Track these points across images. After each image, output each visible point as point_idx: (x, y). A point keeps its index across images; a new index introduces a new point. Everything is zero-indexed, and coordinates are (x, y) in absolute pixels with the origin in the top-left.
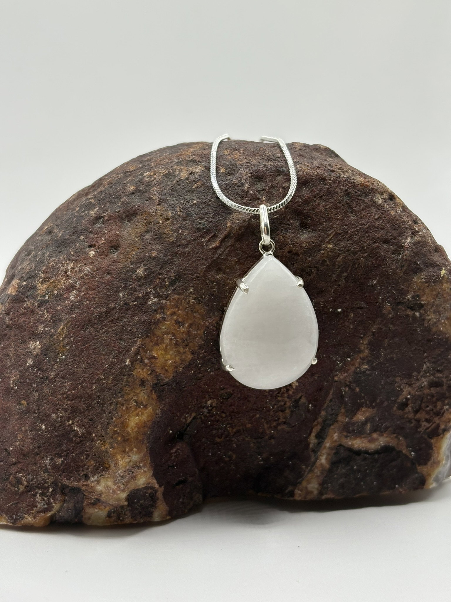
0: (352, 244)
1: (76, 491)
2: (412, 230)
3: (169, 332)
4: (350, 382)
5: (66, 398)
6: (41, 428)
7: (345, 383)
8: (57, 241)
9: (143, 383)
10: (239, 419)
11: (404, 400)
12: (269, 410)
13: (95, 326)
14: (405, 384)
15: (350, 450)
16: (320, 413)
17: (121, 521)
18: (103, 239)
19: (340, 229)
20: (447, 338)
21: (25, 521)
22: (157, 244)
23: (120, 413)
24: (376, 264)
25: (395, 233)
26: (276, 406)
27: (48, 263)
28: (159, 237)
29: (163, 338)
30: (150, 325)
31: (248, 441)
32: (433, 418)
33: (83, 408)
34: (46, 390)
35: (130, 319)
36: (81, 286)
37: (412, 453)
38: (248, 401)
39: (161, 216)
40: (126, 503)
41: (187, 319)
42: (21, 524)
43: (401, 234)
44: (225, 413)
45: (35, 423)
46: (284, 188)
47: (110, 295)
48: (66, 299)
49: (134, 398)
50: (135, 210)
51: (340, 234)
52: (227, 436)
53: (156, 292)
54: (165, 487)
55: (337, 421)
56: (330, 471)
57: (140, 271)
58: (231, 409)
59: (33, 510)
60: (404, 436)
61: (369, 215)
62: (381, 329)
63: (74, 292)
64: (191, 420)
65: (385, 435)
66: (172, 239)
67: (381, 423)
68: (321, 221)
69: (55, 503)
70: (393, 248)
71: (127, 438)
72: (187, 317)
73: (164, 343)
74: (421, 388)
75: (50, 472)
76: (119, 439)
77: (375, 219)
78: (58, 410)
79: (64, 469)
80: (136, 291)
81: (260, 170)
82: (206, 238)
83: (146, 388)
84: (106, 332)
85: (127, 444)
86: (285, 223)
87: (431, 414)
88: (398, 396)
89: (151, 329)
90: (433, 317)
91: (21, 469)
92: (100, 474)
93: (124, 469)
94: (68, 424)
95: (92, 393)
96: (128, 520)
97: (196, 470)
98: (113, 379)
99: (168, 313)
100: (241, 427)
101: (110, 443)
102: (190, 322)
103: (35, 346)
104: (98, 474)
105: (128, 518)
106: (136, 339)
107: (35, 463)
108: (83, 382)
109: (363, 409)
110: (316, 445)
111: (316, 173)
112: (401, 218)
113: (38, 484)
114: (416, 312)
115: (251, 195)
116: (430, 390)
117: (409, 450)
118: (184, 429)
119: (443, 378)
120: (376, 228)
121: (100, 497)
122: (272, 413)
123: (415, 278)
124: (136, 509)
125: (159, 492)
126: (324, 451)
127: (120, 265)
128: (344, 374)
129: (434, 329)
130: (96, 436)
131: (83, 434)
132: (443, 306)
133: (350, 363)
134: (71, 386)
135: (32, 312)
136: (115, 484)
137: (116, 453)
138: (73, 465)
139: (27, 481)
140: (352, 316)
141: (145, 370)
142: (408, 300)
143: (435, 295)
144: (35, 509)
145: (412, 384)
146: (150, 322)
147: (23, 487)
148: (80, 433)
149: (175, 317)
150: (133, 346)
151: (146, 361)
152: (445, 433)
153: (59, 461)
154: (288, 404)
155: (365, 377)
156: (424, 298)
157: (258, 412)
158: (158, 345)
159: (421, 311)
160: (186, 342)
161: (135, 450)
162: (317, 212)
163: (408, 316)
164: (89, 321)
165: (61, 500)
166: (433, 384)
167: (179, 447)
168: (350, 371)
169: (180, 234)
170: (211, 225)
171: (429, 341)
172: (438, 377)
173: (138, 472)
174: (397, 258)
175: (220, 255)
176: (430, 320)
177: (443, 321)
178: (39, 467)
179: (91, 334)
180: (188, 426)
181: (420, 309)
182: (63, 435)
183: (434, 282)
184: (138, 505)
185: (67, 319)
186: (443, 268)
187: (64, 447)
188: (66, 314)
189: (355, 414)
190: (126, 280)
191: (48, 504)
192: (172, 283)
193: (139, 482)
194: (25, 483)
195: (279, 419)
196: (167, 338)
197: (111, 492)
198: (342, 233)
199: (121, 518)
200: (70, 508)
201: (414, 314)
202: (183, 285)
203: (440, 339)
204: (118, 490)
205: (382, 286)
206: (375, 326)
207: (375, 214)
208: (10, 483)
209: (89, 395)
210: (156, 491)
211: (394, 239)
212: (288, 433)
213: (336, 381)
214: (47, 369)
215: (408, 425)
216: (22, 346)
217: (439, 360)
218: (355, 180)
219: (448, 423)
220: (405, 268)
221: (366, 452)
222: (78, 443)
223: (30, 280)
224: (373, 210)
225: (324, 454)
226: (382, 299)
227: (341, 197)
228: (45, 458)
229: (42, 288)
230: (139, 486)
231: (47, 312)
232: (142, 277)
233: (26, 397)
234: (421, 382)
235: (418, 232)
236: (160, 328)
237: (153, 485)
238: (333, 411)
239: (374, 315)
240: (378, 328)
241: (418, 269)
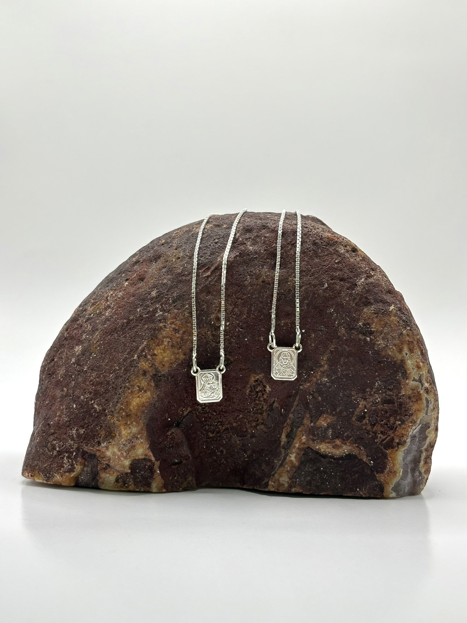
0: (314, 279)
1: (93, 456)
2: (368, 274)
3: (168, 336)
4: (313, 391)
5: (92, 384)
6: (73, 406)
7: (310, 392)
8: (108, 279)
9: (145, 373)
10: (226, 418)
11: (363, 414)
12: (250, 412)
13: (118, 333)
14: (361, 398)
15: (317, 453)
16: (289, 416)
17: (126, 487)
18: (136, 274)
19: (305, 268)
20: (395, 362)
21: (55, 479)
22: (169, 275)
23: (126, 395)
24: (333, 295)
25: (351, 275)
26: (255, 409)
27: (98, 293)
28: (170, 271)
29: (163, 341)
30: (154, 331)
31: (234, 438)
32: (388, 432)
33: (102, 391)
34: (80, 379)
35: (142, 327)
36: (114, 306)
37: (372, 462)
38: (234, 403)
39: (175, 256)
40: (129, 471)
41: (182, 327)
42: (53, 482)
43: (358, 275)
44: (216, 412)
45: (70, 403)
46: (265, 237)
47: (131, 311)
48: (103, 315)
49: (137, 384)
50: (161, 254)
51: (304, 271)
52: (218, 433)
53: (162, 307)
54: (160, 462)
55: (304, 424)
56: (299, 468)
57: (154, 294)
58: (220, 409)
59: (61, 470)
60: (363, 446)
61: (330, 259)
62: (338, 348)
63: (109, 310)
64: (187, 414)
65: (347, 443)
66: (179, 271)
67: (342, 431)
68: (291, 261)
69: (77, 465)
70: (348, 285)
71: (129, 413)
72: (181, 326)
73: (163, 345)
74: (375, 404)
75: (75, 441)
76: (124, 414)
77: (335, 263)
78: (85, 393)
79: (85, 437)
80: (148, 307)
81: (250, 225)
82: (201, 270)
83: (147, 377)
84: (125, 337)
85: (129, 418)
86: (262, 261)
87: (386, 428)
88: (355, 409)
89: (155, 333)
90: (382, 342)
91: (57, 438)
92: (108, 441)
93: (126, 439)
94: (91, 403)
95: (109, 380)
96: (131, 488)
97: (190, 455)
98: (124, 370)
99: (169, 322)
100: (229, 425)
101: (117, 417)
102: (184, 330)
103: (78, 349)
104: (107, 441)
105: (131, 485)
106: (143, 341)
107: (66, 433)
108: (104, 372)
109: (325, 416)
110: (286, 443)
111: (292, 228)
112: (359, 264)
113: (66, 450)
114: (367, 337)
115: (240, 242)
116: (384, 406)
117: (370, 459)
118: (181, 420)
119: (393, 396)
120: (336, 270)
121: (109, 462)
122: (252, 414)
123: (366, 309)
124: (138, 477)
125: (156, 466)
126: (294, 450)
127: (141, 290)
128: (308, 383)
129: (383, 353)
130: (108, 412)
131: (100, 410)
132: (391, 334)
133: (312, 375)
134: (96, 375)
135: (81, 326)
136: (120, 450)
137: (120, 425)
138: (91, 434)
139: (59, 448)
140: (313, 336)
141: (147, 363)
142: (360, 327)
143: (383, 324)
144: (62, 469)
145: (367, 399)
146: (155, 329)
147: (56, 452)
148: (98, 410)
149: (173, 326)
150: (140, 346)
151: (149, 357)
152: (399, 447)
153: (82, 431)
154: (265, 408)
155: (326, 389)
156: (373, 326)
157: (241, 412)
158: (159, 346)
159: (371, 337)
160: (180, 345)
161: (134, 423)
162: (288, 254)
163: (360, 339)
164: (115, 329)
165: (81, 462)
166: (386, 401)
167: (173, 431)
168: (312, 382)
169: (185, 267)
170: (207, 261)
171: (380, 362)
172: (389, 395)
173: (136, 442)
174: (351, 293)
175: (211, 281)
176: (380, 345)
177: (391, 347)
178: (69, 435)
179: (115, 338)
180: (184, 418)
181: (370, 335)
182: (87, 412)
183: (382, 314)
184: (139, 475)
185: (100, 328)
186: (393, 305)
187: (86, 421)
188: (101, 325)
189: (318, 419)
190: (143, 300)
191: (71, 466)
192: (174, 302)
193: (138, 452)
194: (57, 449)
195: (258, 420)
196: (166, 341)
197: (117, 458)
198: (306, 271)
199: (126, 485)
200: (89, 472)
201: (365, 339)
202: (182, 303)
203: (389, 362)
204: (122, 457)
205: (338, 313)
206: (333, 346)
207: (336, 259)
208: (48, 448)
209: (107, 382)
210: (154, 465)
211: (350, 279)
212: (266, 433)
213: (301, 390)
214: (83, 364)
215: (366, 435)
216: (71, 351)
217: (389, 380)
218: (323, 234)
219: (401, 438)
220: (357, 301)
221: (332, 457)
222: (97, 418)
223: (85, 306)
224: (335, 256)
225: (293, 453)
226: (338, 324)
227: (309, 245)
228: (73, 429)
229: (90, 309)
230: (139, 456)
231: (90, 325)
232: (154, 297)
233: (67, 386)
234: (375, 398)
235: (373, 276)
236: (162, 334)
237: (150, 458)
238: (300, 415)
239: (332, 336)
240: (335, 347)
241: (369, 303)
